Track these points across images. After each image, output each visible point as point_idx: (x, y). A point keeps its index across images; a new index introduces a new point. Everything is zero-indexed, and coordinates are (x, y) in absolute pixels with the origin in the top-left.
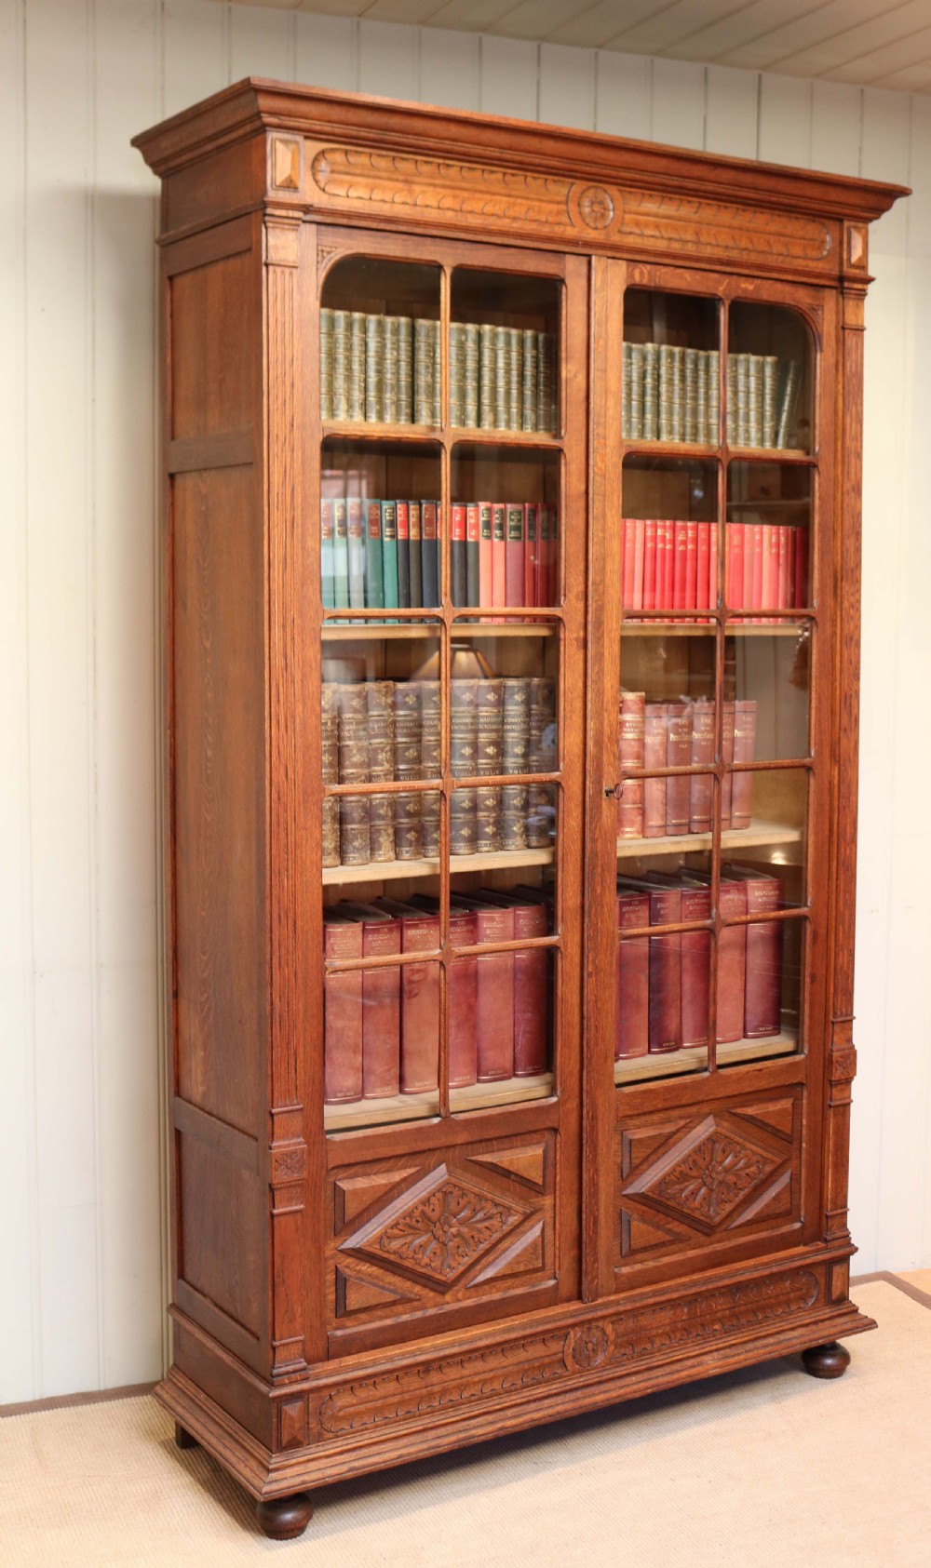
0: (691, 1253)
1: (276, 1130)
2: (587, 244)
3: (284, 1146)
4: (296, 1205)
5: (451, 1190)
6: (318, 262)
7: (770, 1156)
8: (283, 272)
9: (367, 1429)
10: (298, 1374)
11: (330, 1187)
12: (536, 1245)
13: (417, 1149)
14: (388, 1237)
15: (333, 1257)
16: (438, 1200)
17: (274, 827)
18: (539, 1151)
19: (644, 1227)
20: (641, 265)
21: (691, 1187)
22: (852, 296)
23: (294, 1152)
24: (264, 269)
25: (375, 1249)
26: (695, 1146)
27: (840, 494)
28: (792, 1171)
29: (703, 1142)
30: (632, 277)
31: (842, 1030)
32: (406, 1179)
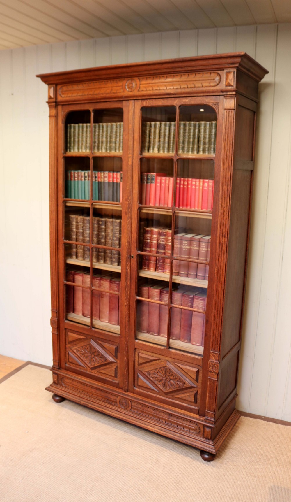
1: (52, 314)
2: (127, 97)
3: (53, 319)
4: (56, 332)
6: (62, 114)
8: (52, 118)
9: (71, 390)
11: (67, 332)
12: (113, 370)
13: (84, 333)
14: (78, 350)
16: (88, 347)
18: (114, 347)
20: (146, 100)
21: (158, 378)
22: (228, 97)
23: (55, 321)
25: (75, 351)
26: (160, 367)
27: (221, 170)
28: (197, 391)
29: (162, 367)
30: (143, 104)
31: (213, 356)
32: (83, 339)
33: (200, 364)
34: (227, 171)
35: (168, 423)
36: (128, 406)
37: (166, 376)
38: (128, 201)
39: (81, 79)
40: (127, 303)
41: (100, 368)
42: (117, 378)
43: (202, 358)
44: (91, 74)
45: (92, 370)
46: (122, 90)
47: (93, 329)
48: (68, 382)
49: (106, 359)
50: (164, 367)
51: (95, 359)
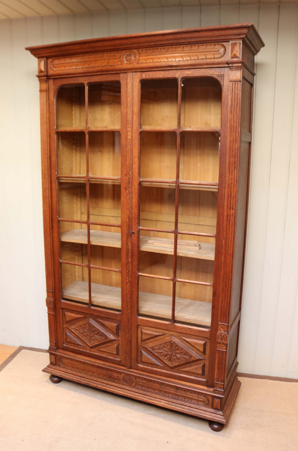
0: (164, 371)
1: (47, 294)
3: (49, 299)
9: (69, 369)
10: (54, 350)
11: (64, 312)
13: (83, 312)
14: (76, 329)
18: (115, 324)
20: (145, 73)
21: (164, 353)
22: (234, 69)
23: (51, 301)
25: (73, 330)
26: (165, 342)
27: (228, 142)
28: (205, 363)
29: (167, 342)
30: (142, 77)
31: (222, 327)
32: (81, 318)
33: (208, 336)
34: (234, 143)
35: (175, 396)
36: (132, 382)
37: (171, 350)
38: (128, 176)
39: (75, 51)
40: (128, 280)
41: (101, 347)
42: (118, 355)
43: (210, 330)
44: (86, 46)
45: (92, 349)
46: (119, 63)
47: (92, 307)
48: (67, 362)
49: (106, 337)
50: (169, 342)
51: (95, 337)
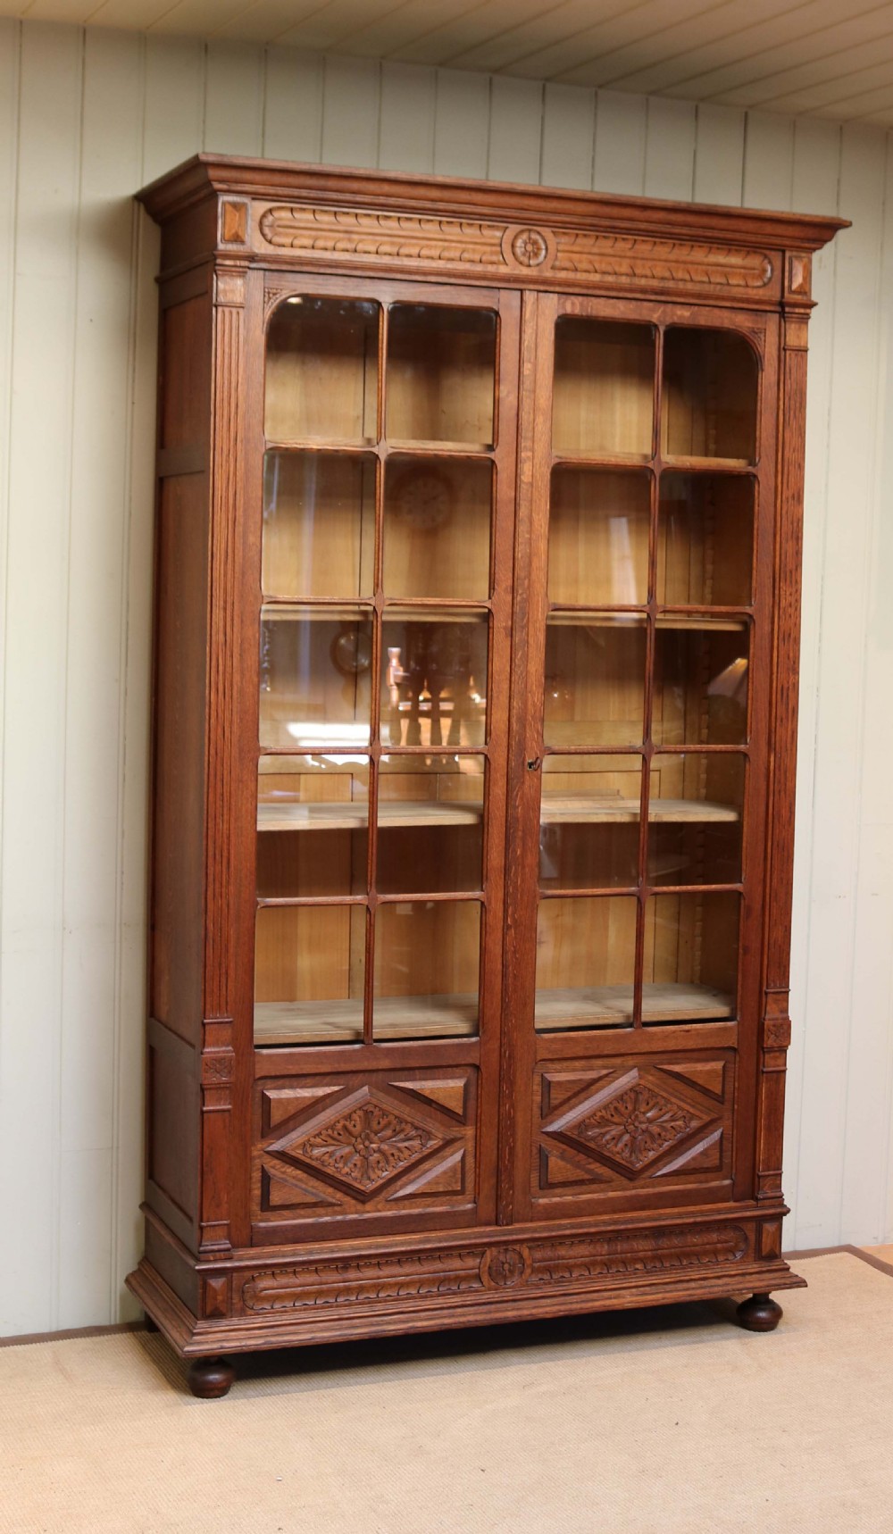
0: (611, 1194)
1: (207, 1038)
2: (517, 280)
3: (215, 1052)
4: (224, 1105)
5: (371, 1109)
6: (264, 302)
7: (698, 1113)
8: (231, 313)
9: (286, 1312)
10: (222, 1253)
11: (258, 1095)
12: (456, 1170)
13: (340, 1070)
14: (311, 1145)
15: (260, 1157)
16: (360, 1117)
17: (212, 778)
18: (459, 1083)
19: (561, 1163)
20: (573, 298)
21: (613, 1133)
22: (794, 320)
23: (224, 1058)
24: (214, 309)
25: (298, 1153)
26: (617, 1094)
28: (723, 1131)
29: (626, 1092)
30: (564, 307)
31: (776, 1003)
32: (331, 1095)
33: (733, 1040)
35: (652, 1264)
36: (519, 1271)
38: (520, 592)
40: (514, 917)
41: (403, 1181)
43: (736, 1023)
45: (367, 1202)
46: (499, 258)
47: (379, 1044)
48: (274, 1284)
49: (428, 1138)
50: (631, 1089)
51: (383, 1154)
